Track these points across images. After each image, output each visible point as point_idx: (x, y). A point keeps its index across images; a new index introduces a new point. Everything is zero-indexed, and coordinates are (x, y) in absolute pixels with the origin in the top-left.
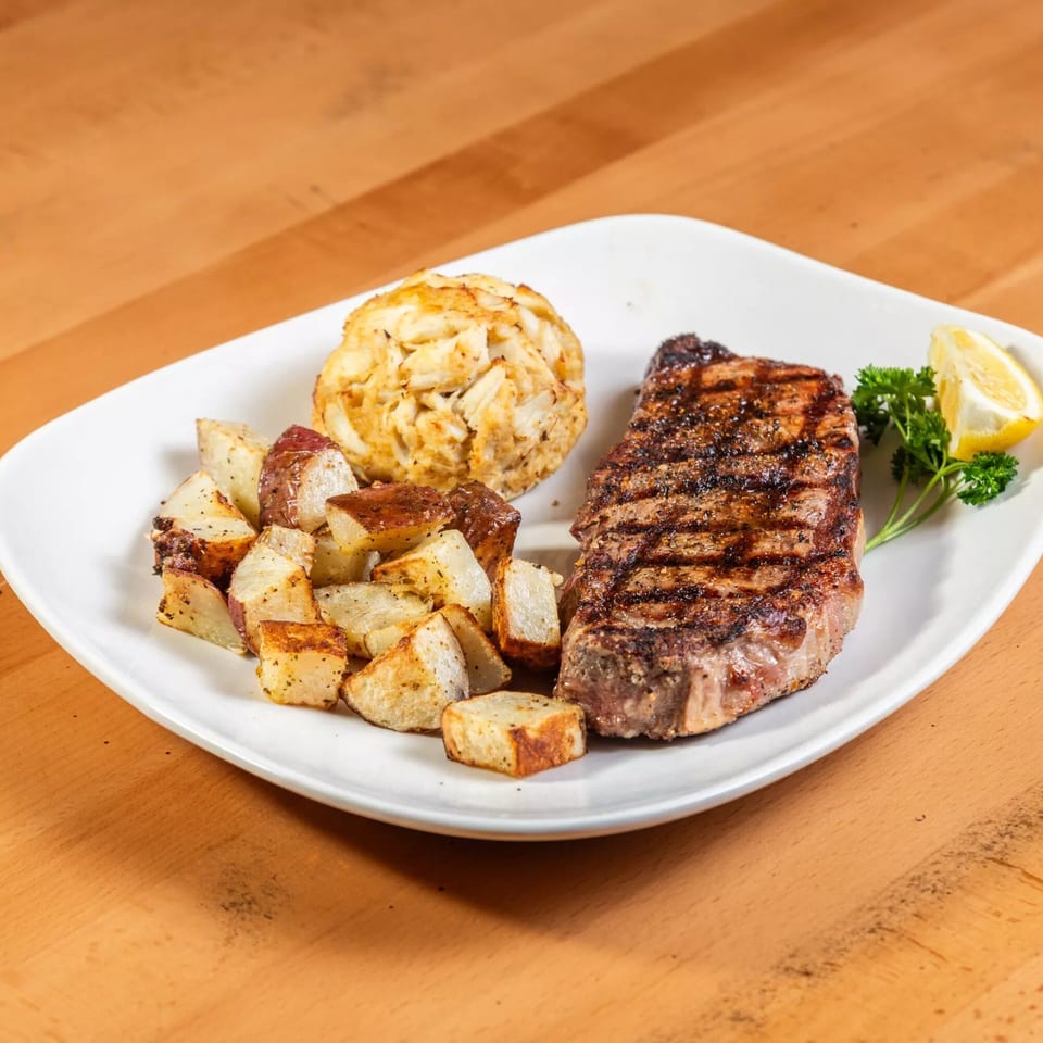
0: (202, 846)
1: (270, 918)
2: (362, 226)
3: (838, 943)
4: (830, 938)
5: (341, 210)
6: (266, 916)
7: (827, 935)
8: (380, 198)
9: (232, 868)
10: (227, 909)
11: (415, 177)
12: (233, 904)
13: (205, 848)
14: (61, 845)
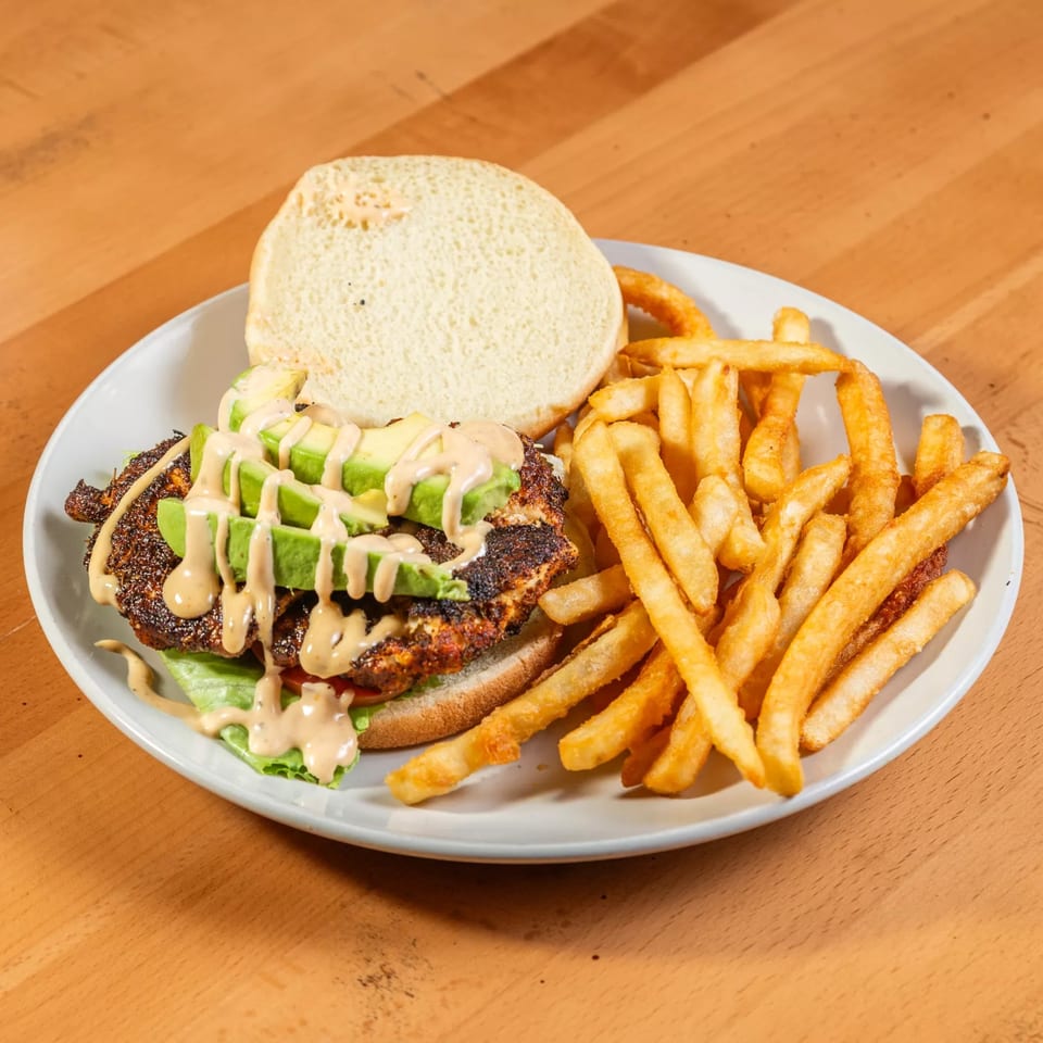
0: (335, 902)
1: (412, 996)
2: (473, 120)
3: (1030, 1027)
4: (1022, 1021)
5: (449, 100)
6: (407, 994)
7: (1018, 1016)
8: (490, 86)
9: (367, 930)
10: (365, 985)
11: (524, 60)
12: (371, 979)
13: (338, 903)
14: (183, 901)
